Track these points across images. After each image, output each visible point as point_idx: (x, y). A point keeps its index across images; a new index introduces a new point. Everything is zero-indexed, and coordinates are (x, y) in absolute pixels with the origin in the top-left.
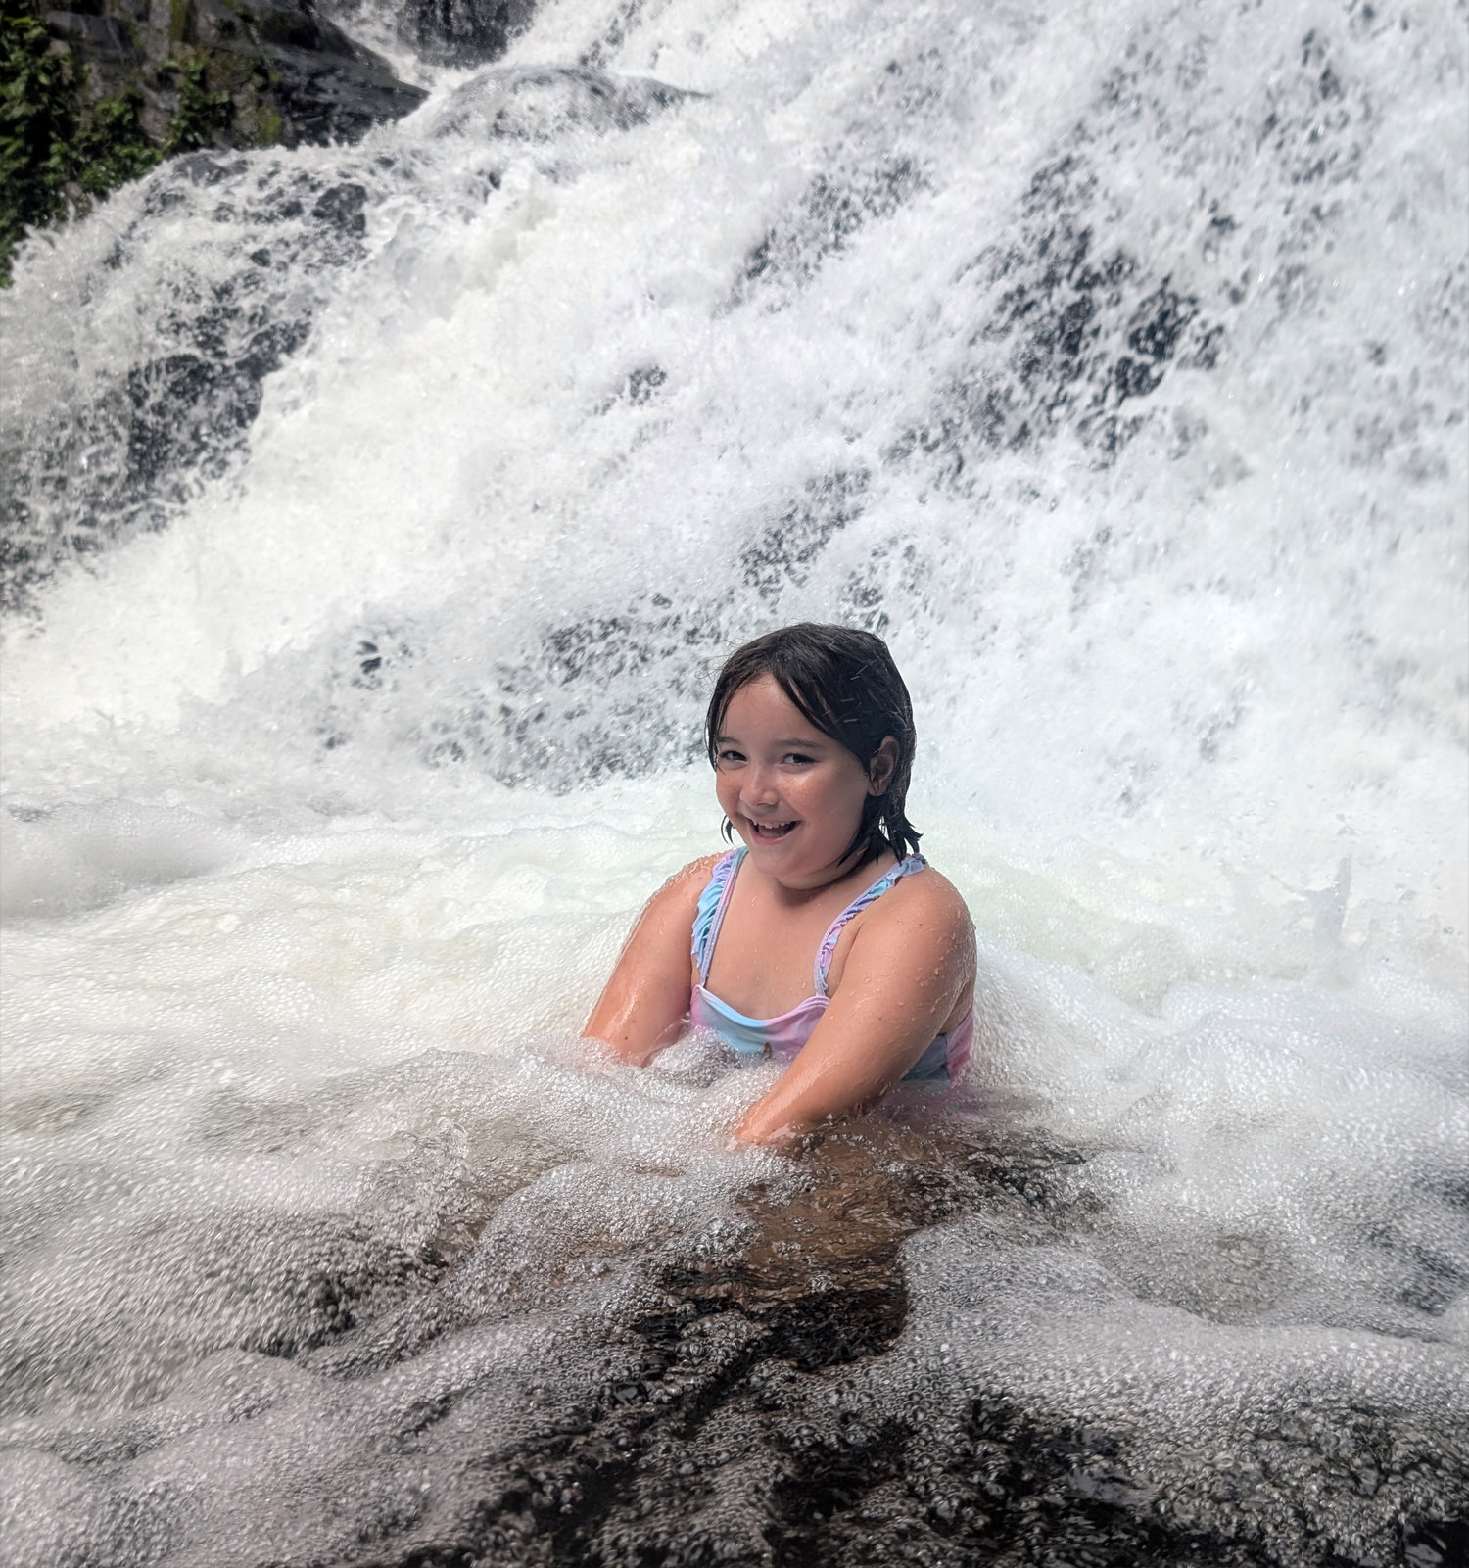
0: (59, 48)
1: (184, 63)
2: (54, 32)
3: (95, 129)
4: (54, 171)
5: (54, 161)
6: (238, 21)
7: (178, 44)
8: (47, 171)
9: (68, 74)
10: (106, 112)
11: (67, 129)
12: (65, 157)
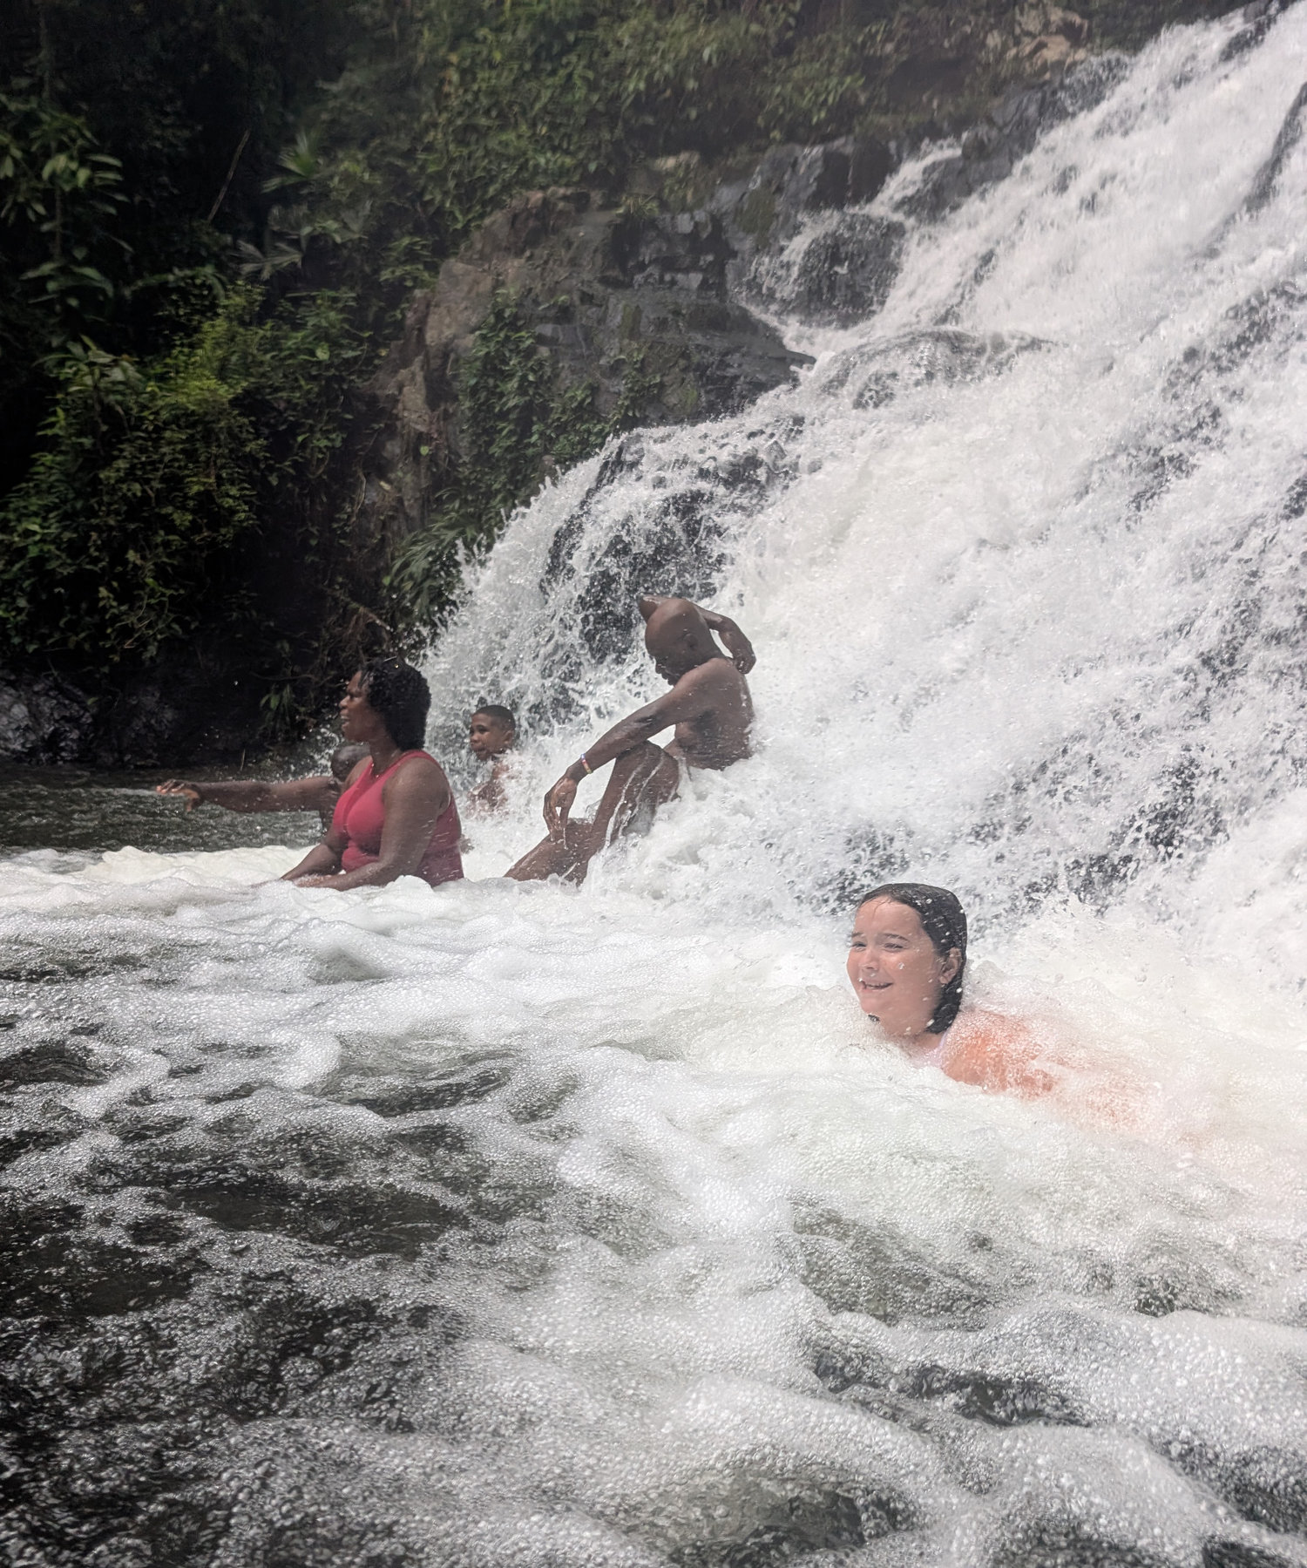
0: (544, 352)
1: (630, 355)
2: (541, 339)
3: (564, 412)
4: (534, 445)
5: (534, 438)
6: (670, 317)
7: (626, 341)
8: (529, 445)
9: (548, 371)
10: (573, 398)
11: (545, 411)
12: (542, 434)
